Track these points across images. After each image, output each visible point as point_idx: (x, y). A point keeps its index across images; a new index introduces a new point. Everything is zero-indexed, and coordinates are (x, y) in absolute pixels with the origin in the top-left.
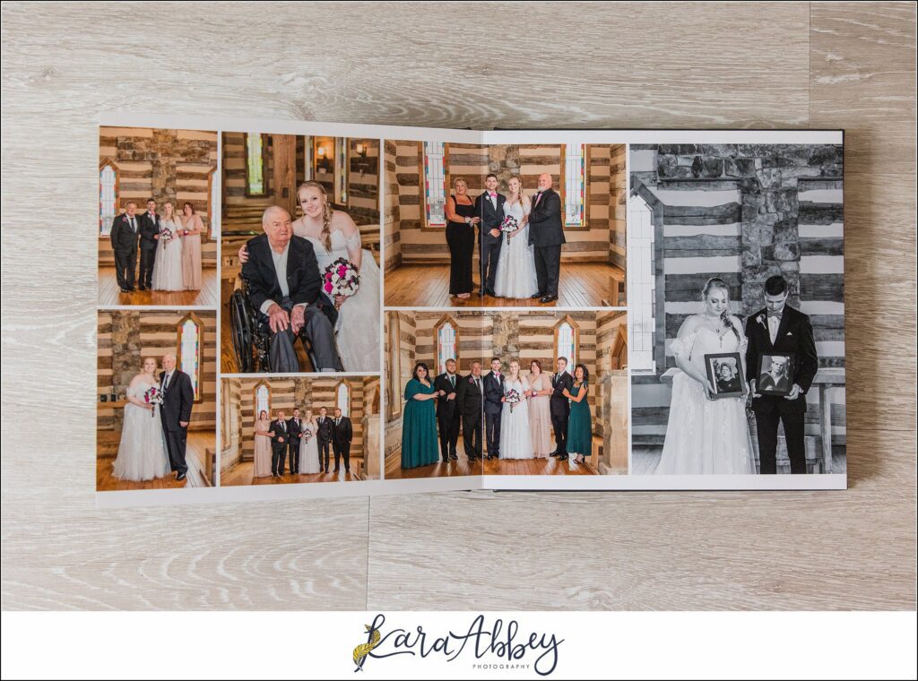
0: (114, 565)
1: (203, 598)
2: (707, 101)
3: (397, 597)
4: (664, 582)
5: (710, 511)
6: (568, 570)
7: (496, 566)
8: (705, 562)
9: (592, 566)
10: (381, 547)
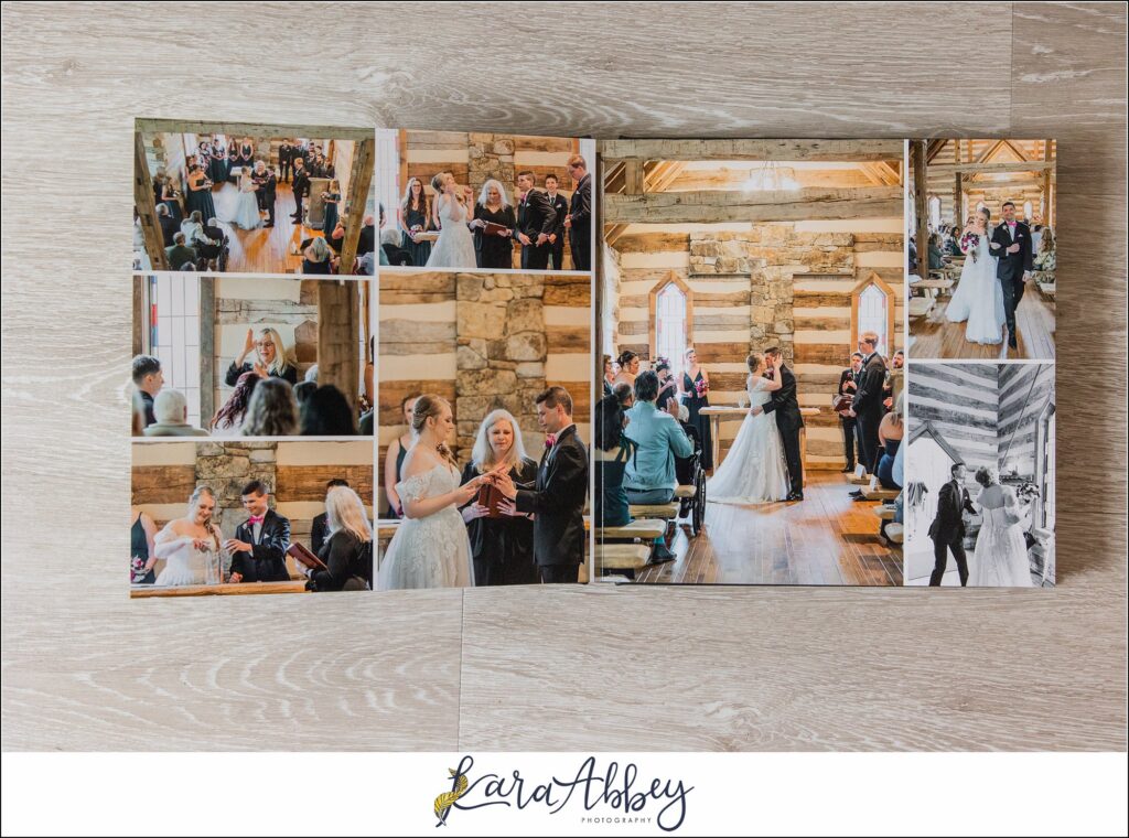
0: (150, 670)
1: (259, 711)
2: (883, 103)
3: (497, 713)
4: (824, 698)
5: (882, 611)
6: (707, 682)
7: (618, 676)
8: (874, 674)
9: (736, 677)
10: (476, 651)
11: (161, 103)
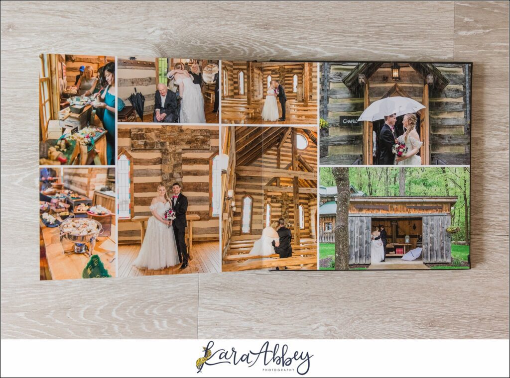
0: (52, 311)
1: (104, 330)
2: (395, 45)
3: (215, 330)
4: (367, 321)
5: (394, 281)
6: (313, 315)
7: (272, 312)
8: (390, 310)
9: (326, 312)
10: (205, 301)
11: (54, 45)
